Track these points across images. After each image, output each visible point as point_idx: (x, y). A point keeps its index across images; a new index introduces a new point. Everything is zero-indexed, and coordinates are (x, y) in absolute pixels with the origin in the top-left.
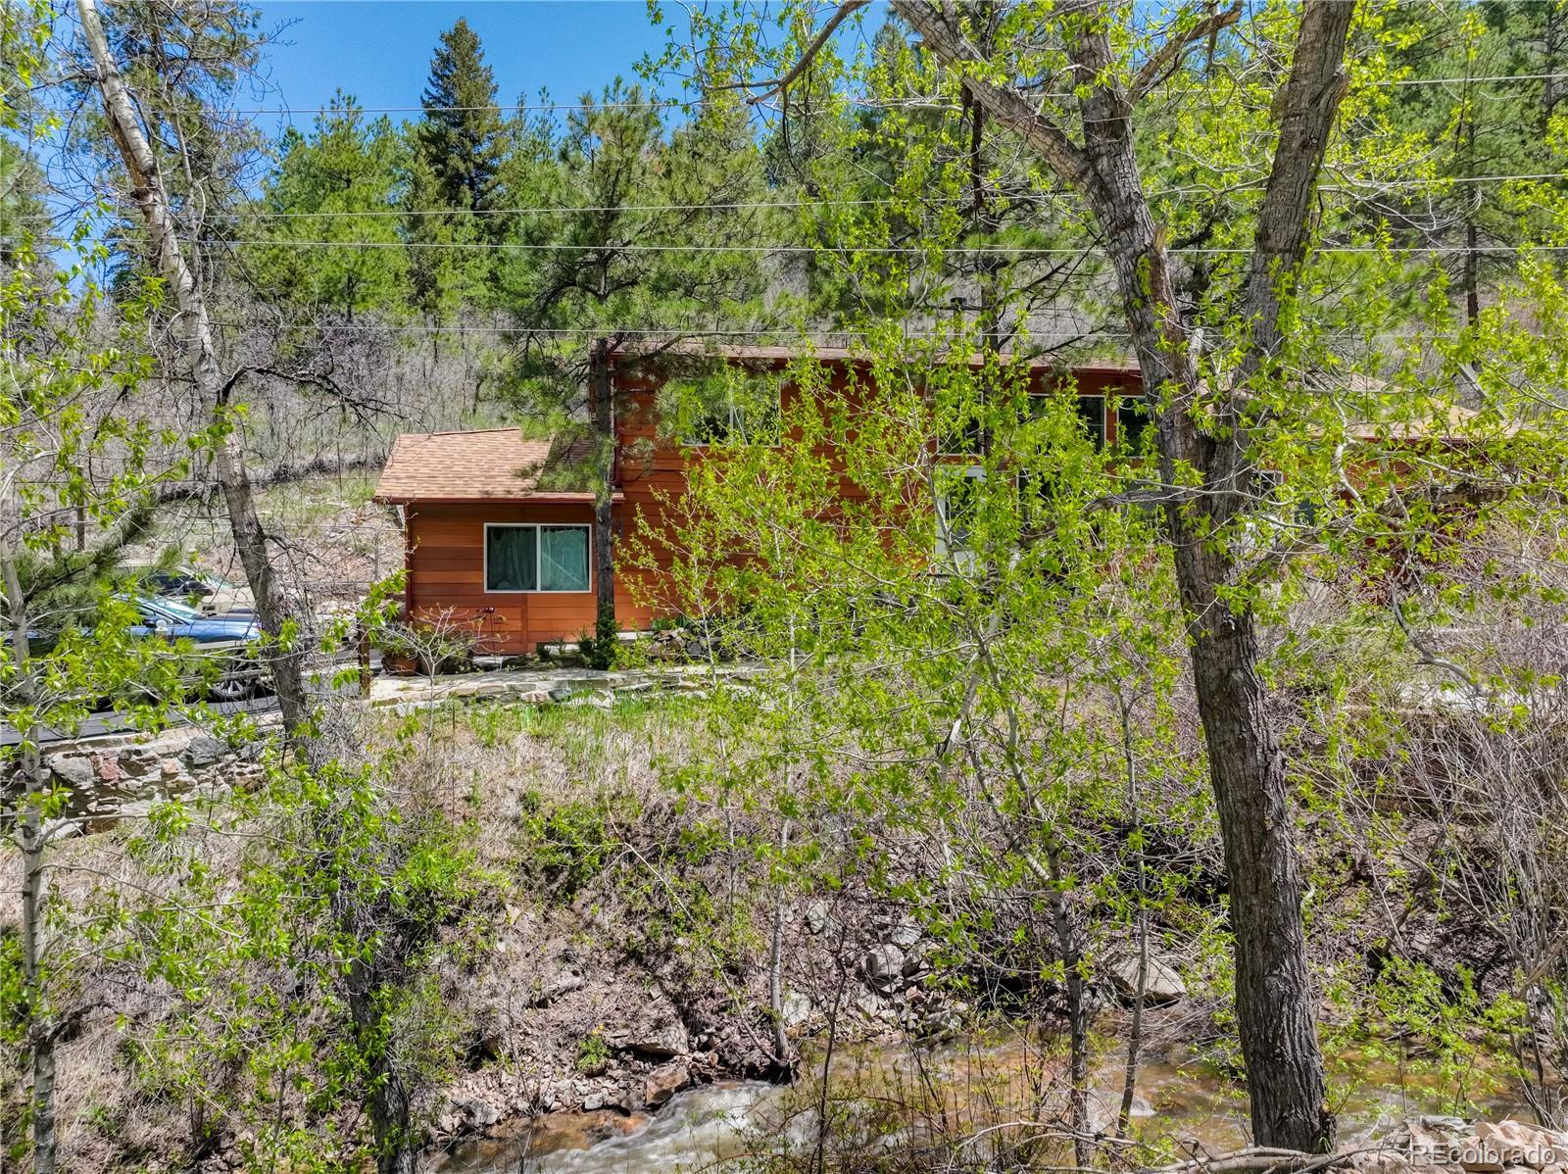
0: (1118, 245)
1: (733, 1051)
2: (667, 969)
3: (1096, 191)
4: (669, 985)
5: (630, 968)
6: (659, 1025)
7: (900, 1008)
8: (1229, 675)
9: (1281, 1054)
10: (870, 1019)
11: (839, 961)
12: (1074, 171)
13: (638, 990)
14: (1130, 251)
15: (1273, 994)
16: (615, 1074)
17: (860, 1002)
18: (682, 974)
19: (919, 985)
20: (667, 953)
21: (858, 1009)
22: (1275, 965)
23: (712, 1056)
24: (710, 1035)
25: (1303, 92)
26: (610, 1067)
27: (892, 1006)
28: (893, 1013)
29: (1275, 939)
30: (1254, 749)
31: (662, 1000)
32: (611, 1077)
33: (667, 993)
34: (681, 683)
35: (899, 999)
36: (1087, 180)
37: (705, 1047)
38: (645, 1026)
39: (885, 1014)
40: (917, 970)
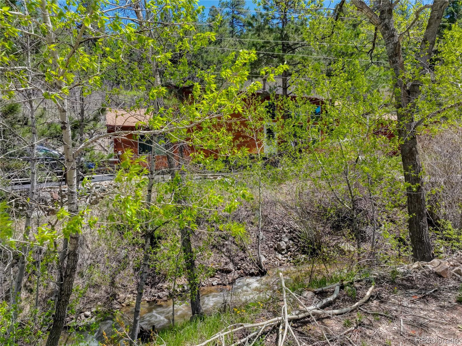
0: (389, 41)
1: (246, 270)
2: (224, 250)
3: (384, 27)
4: (226, 254)
5: (215, 250)
6: (226, 264)
7: (287, 257)
8: (412, 149)
9: (423, 240)
10: (280, 260)
11: (268, 247)
12: (378, 22)
13: (218, 255)
14: (393, 43)
15: (421, 226)
16: (218, 276)
17: (277, 256)
18: (228, 251)
19: (290, 251)
20: (223, 246)
21: (277, 258)
22: (421, 219)
23: (242, 271)
24: (240, 266)
25: (438, 5)
26: (216, 275)
27: (285, 257)
28: (286, 259)
29: (421, 213)
30: (417, 167)
31: (225, 257)
32: (217, 277)
33: (226, 256)
34: (208, 177)
35: (286, 255)
36: (381, 25)
37: (239, 269)
38: (223, 264)
39: (284, 259)
40: (290, 248)
